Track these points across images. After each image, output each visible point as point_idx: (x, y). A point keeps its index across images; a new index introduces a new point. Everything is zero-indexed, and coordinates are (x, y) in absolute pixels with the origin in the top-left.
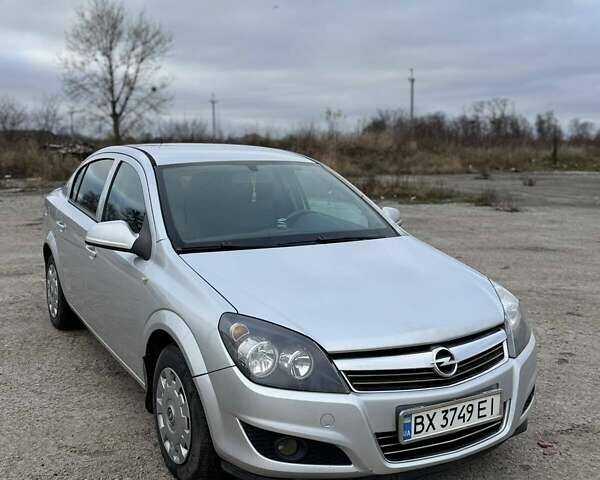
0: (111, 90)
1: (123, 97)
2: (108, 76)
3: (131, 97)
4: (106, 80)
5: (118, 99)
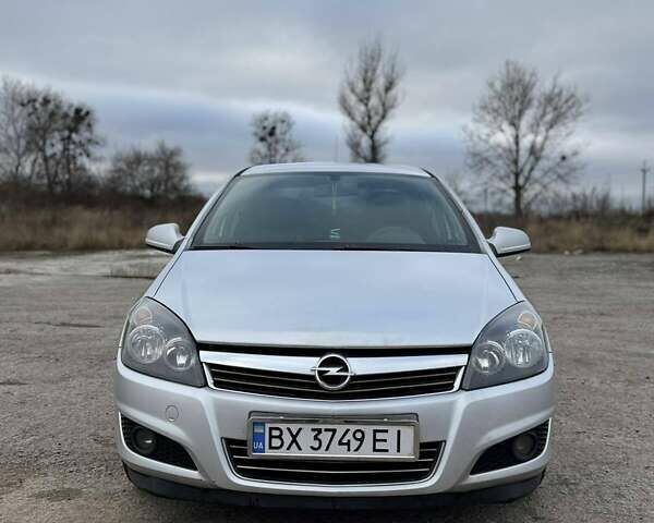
0: (516, 162)
1: (528, 167)
2: (514, 147)
3: (537, 168)
4: (510, 151)
5: (522, 170)
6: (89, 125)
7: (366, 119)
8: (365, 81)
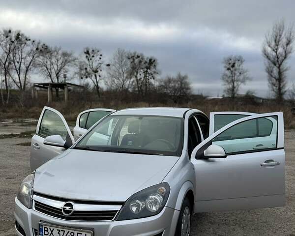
6: (155, 66)
7: (276, 59)
8: (275, 41)
